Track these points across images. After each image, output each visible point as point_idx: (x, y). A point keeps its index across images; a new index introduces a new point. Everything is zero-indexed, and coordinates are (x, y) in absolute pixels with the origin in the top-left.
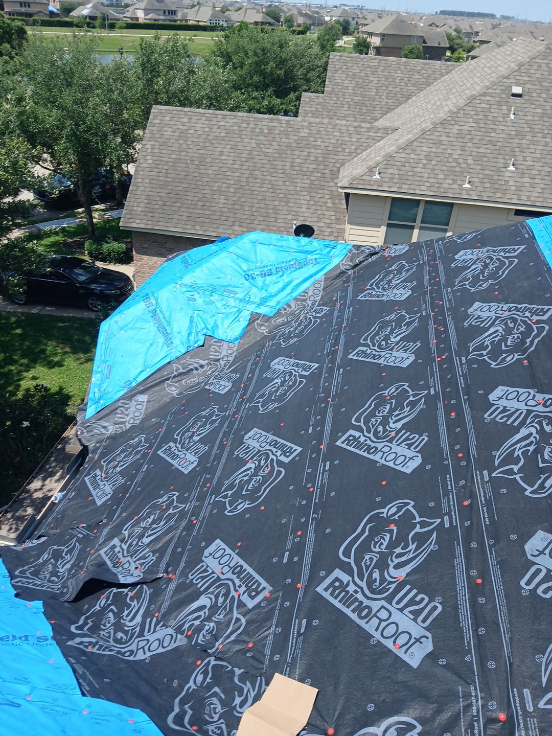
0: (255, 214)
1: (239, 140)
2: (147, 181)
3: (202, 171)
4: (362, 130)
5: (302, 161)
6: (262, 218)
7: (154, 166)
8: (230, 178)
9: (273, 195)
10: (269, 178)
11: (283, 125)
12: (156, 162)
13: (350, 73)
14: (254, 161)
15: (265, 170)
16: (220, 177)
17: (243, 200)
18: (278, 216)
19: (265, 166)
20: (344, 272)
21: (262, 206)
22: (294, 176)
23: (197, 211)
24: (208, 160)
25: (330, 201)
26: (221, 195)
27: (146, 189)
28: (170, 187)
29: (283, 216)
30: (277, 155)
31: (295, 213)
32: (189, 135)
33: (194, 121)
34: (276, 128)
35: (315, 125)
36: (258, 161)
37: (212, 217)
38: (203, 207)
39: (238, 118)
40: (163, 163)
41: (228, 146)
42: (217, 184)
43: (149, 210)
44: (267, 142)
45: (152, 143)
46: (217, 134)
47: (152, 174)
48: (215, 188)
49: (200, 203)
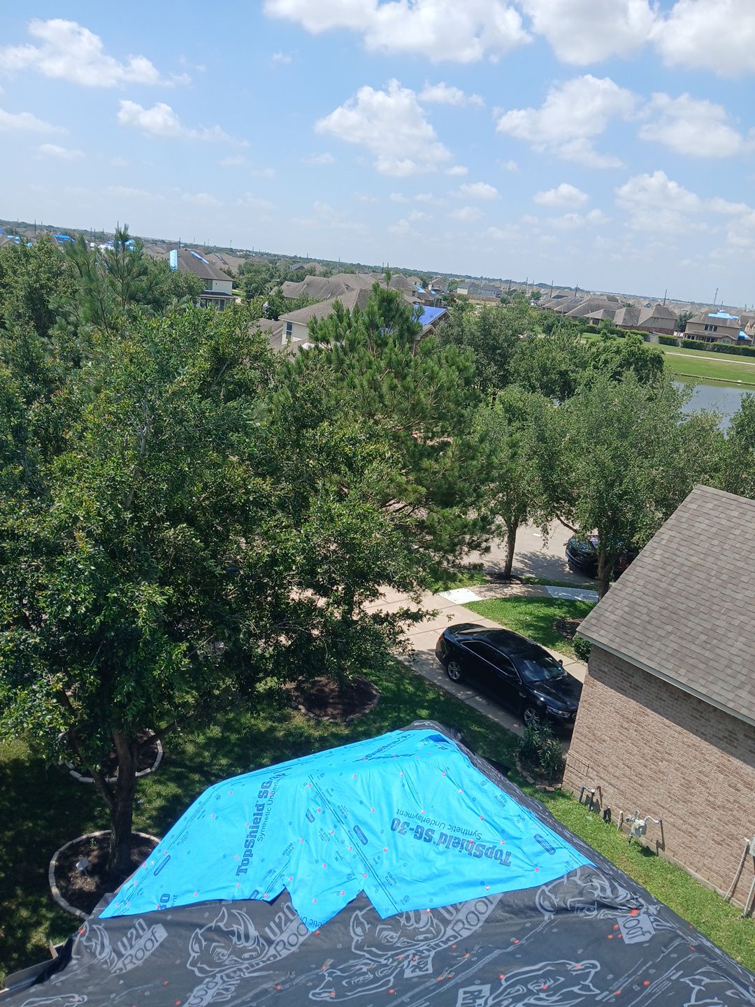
2: (641, 582)
3: (728, 592)
7: (661, 564)
12: (667, 561)
23: (693, 647)
24: (745, 579)
26: (740, 635)
27: (635, 593)
28: (669, 601)
32: (731, 536)
33: (747, 518)
37: (711, 663)
38: (704, 645)
40: (675, 564)
42: (742, 618)
43: (625, 622)
45: (672, 533)
47: (653, 574)
48: (737, 623)
49: (704, 637)
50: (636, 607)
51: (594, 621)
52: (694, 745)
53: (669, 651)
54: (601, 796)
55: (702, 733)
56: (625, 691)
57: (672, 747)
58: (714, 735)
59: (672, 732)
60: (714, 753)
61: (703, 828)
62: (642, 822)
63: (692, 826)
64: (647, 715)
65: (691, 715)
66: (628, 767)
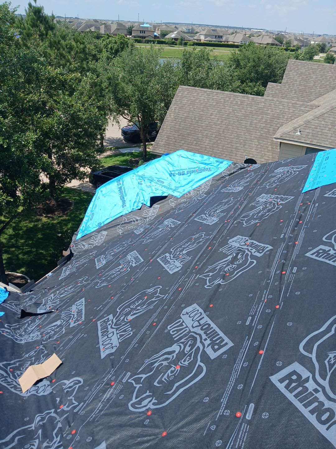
0: (225, 150)
1: (223, 107)
2: (169, 128)
3: (199, 124)
4: (297, 105)
5: (258, 122)
6: (228, 153)
7: (174, 119)
8: (214, 129)
9: (237, 140)
10: (236, 130)
11: (250, 100)
12: (176, 117)
13: (299, 72)
14: (229, 120)
15: (234, 125)
16: (208, 128)
17: (219, 142)
18: (238, 153)
19: (235, 123)
20: (224, 177)
21: (230, 146)
22: (251, 130)
23: (193, 146)
24: (204, 118)
25: (270, 146)
26: (207, 138)
27: (168, 132)
28: (180, 132)
29: (240, 153)
30: (243, 117)
31: (248, 152)
32: (196, 103)
33: (200, 95)
34: (245, 102)
35: (269, 101)
36: (231, 120)
37: (200, 150)
38: (196, 145)
39: (225, 95)
40: (179, 118)
41: (216, 111)
42: (206, 132)
43: (167, 144)
44: (239, 110)
45: (175, 106)
46: (211, 103)
47: (172, 124)
48: (205, 134)
50: (169, 137)
51: (156, 146)
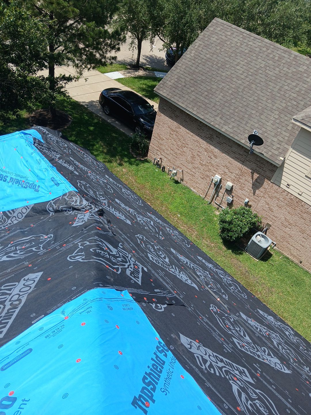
3: (219, 72)
7: (193, 58)
8: (234, 83)
9: (255, 105)
10: (259, 92)
11: (291, 58)
12: (196, 56)
15: (260, 85)
16: (228, 80)
18: (249, 121)
19: (262, 83)
24: (227, 66)
26: (221, 92)
27: (181, 72)
32: (225, 45)
36: (258, 78)
40: (199, 58)
42: (223, 84)
43: (175, 86)
47: (189, 63)
48: (221, 87)
49: (206, 93)
50: (181, 79)
51: (161, 86)
52: (197, 141)
53: (191, 99)
54: (162, 162)
55: (201, 136)
56: (173, 118)
57: (189, 142)
58: (205, 136)
59: (189, 135)
60: (204, 144)
61: (197, 173)
62: (175, 171)
63: (193, 172)
64: (180, 128)
65: (197, 128)
66: (172, 150)
